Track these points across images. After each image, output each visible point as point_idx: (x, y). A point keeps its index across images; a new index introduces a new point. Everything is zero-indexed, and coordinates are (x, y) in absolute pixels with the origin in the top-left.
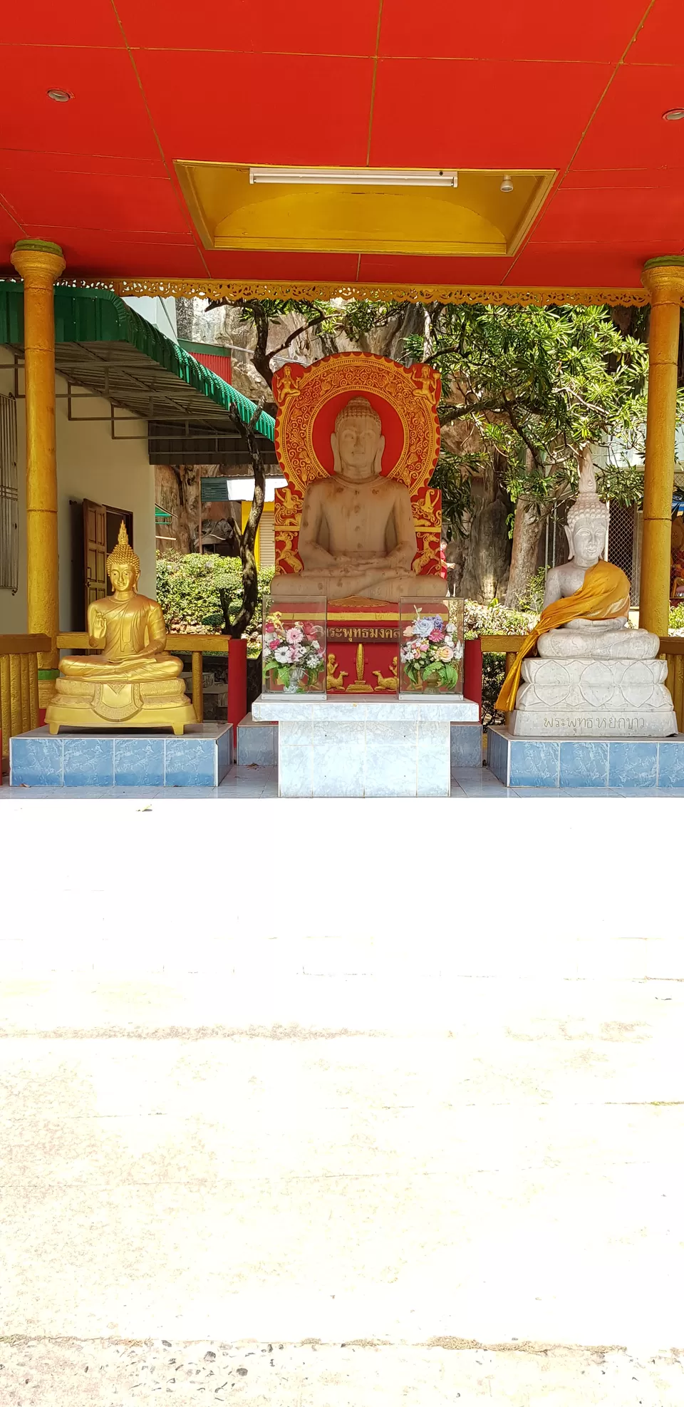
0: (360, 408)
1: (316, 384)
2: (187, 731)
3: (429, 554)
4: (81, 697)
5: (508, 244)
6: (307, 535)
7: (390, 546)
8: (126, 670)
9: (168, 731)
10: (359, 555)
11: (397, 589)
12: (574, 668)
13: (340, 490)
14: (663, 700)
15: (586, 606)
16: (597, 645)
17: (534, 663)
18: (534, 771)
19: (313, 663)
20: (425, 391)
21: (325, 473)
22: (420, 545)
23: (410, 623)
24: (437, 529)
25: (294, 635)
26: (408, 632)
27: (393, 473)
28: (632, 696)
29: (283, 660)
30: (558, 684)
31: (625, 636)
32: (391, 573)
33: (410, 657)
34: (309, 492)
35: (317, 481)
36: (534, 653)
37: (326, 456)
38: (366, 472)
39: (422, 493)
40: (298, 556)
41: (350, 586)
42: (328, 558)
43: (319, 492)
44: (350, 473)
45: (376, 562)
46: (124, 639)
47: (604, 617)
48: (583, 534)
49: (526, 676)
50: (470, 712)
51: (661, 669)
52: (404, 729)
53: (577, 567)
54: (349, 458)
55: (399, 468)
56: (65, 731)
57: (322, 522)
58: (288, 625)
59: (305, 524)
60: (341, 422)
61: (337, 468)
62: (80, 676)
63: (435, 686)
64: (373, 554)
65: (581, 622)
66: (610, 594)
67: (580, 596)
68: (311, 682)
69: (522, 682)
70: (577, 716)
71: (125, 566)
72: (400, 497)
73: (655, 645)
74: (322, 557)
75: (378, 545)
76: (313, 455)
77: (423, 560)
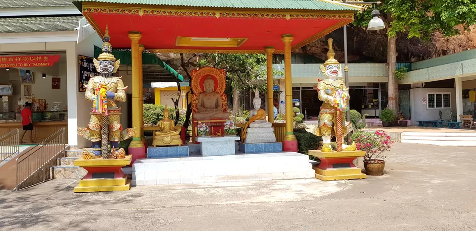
0: (210, 79)
1: (200, 73)
2: (181, 146)
3: (224, 107)
4: (160, 140)
5: (238, 45)
6: (199, 105)
7: (217, 106)
8: (168, 134)
9: (178, 146)
10: (211, 108)
11: (221, 115)
12: (256, 130)
13: (206, 95)
14: (273, 135)
15: (258, 117)
16: (260, 125)
17: (249, 129)
18: (250, 150)
19: (208, 130)
20: (222, 74)
21: (202, 91)
22: (223, 105)
23: (226, 122)
24: (226, 102)
25: (204, 125)
26: (225, 124)
27: (216, 91)
28: (268, 135)
29: (202, 130)
30: (253, 133)
31: (265, 123)
32: (218, 112)
33: (226, 129)
34: (199, 95)
35: (200, 93)
36: (248, 127)
37: (202, 88)
38: (211, 91)
39: (222, 95)
40: (197, 109)
41: (211, 115)
42: (204, 109)
43: (201, 95)
44: (208, 91)
45: (215, 110)
46: (167, 128)
47: (261, 120)
48: (256, 103)
49: (247, 131)
50: (238, 138)
51: (272, 129)
52: (226, 142)
53: (255, 110)
54: (208, 88)
55: (218, 90)
56: (157, 146)
57: (203, 102)
58: (202, 123)
59: (199, 102)
60: (206, 81)
61: (205, 90)
62: (159, 135)
63: (231, 134)
64: (214, 108)
65: (257, 121)
66: (262, 115)
67: (256, 116)
68: (207, 134)
69: (246, 133)
70: (257, 139)
71: (167, 113)
72: (218, 96)
73: (271, 124)
74: (203, 109)
75: (214, 106)
76: (199, 87)
77: (223, 109)
